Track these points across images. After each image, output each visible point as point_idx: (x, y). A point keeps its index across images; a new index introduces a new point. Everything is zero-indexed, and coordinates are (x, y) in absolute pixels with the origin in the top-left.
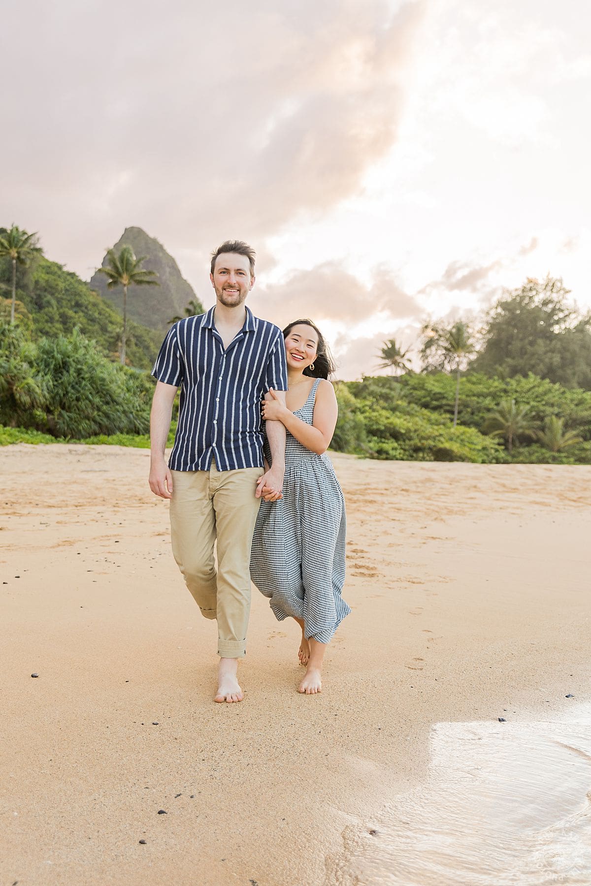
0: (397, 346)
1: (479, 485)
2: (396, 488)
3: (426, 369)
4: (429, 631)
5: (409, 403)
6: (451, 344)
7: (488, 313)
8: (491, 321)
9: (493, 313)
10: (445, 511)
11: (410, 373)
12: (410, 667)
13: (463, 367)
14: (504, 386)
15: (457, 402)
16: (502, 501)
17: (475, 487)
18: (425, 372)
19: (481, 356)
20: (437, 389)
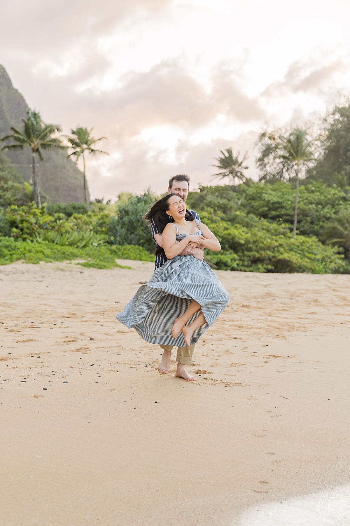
0: (234, 155)
1: (320, 299)
2: (237, 304)
3: (264, 178)
4: (273, 454)
5: (248, 213)
6: (289, 152)
7: (325, 120)
8: (329, 127)
9: (331, 120)
10: (286, 328)
11: (248, 182)
12: (256, 490)
13: (302, 175)
14: (342, 194)
15: (296, 212)
16: (344, 315)
17: (316, 301)
18: (263, 181)
19: (320, 164)
20: (275, 199)
